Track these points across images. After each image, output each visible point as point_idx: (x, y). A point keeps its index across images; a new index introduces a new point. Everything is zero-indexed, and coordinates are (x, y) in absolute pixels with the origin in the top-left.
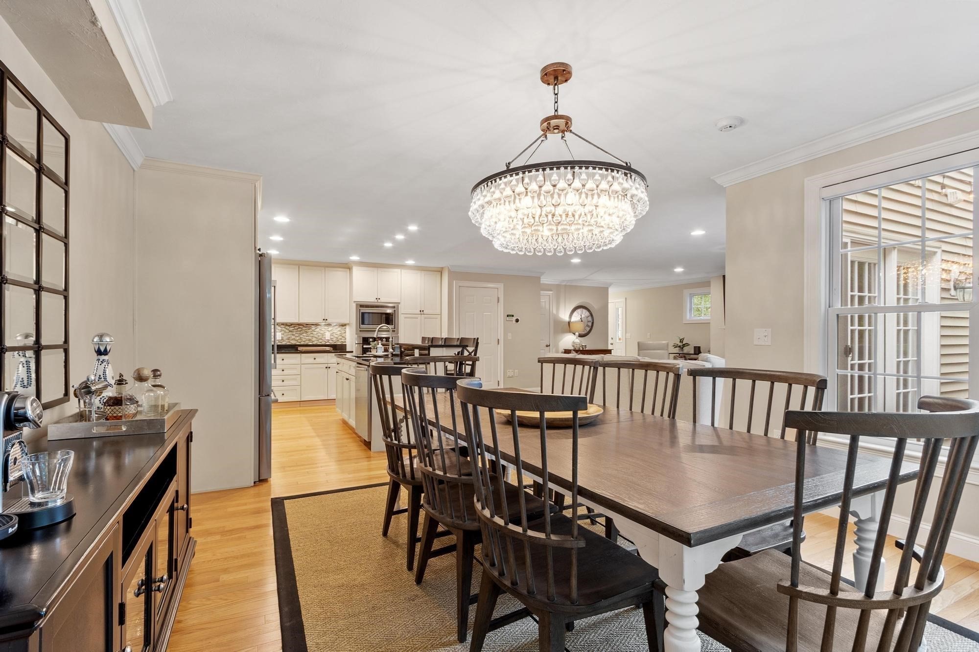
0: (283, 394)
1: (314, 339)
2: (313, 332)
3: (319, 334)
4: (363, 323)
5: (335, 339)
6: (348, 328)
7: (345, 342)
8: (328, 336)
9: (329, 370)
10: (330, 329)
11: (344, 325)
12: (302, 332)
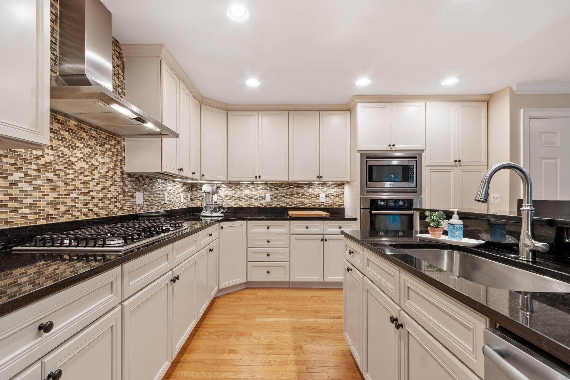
0: (268, 272)
1: (307, 201)
2: (305, 193)
3: (313, 196)
4: (371, 180)
5: (330, 201)
6: (347, 189)
7: (343, 205)
8: (322, 198)
9: (325, 243)
10: (325, 189)
11: (341, 184)
12: (293, 193)
